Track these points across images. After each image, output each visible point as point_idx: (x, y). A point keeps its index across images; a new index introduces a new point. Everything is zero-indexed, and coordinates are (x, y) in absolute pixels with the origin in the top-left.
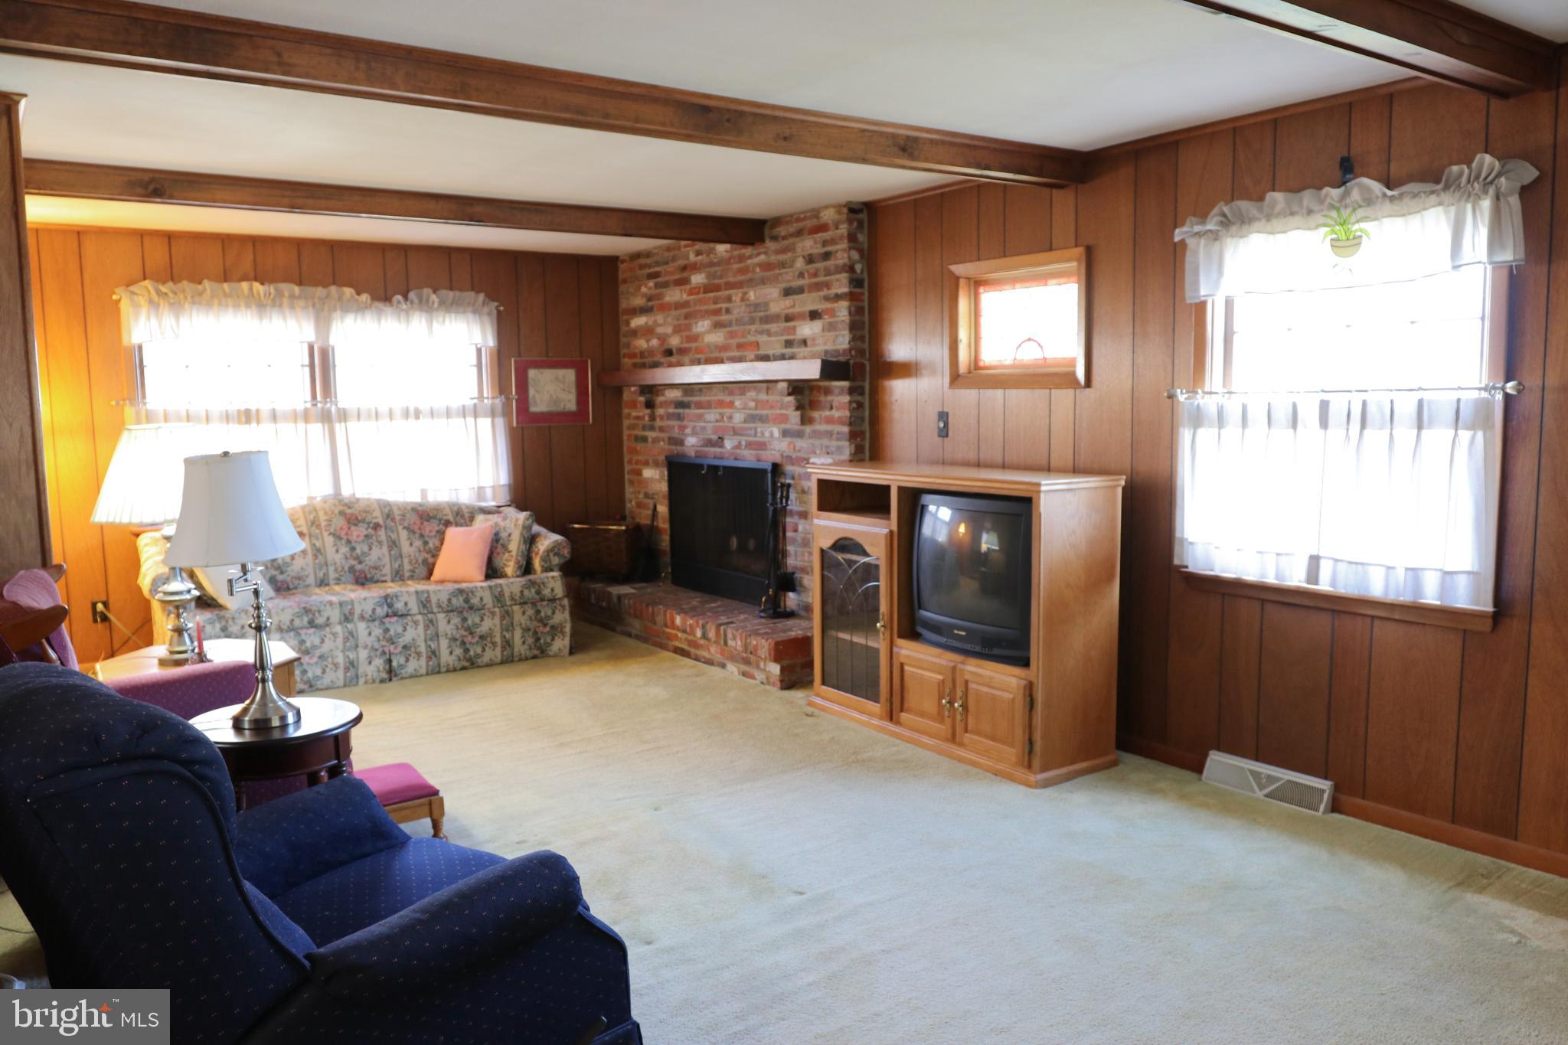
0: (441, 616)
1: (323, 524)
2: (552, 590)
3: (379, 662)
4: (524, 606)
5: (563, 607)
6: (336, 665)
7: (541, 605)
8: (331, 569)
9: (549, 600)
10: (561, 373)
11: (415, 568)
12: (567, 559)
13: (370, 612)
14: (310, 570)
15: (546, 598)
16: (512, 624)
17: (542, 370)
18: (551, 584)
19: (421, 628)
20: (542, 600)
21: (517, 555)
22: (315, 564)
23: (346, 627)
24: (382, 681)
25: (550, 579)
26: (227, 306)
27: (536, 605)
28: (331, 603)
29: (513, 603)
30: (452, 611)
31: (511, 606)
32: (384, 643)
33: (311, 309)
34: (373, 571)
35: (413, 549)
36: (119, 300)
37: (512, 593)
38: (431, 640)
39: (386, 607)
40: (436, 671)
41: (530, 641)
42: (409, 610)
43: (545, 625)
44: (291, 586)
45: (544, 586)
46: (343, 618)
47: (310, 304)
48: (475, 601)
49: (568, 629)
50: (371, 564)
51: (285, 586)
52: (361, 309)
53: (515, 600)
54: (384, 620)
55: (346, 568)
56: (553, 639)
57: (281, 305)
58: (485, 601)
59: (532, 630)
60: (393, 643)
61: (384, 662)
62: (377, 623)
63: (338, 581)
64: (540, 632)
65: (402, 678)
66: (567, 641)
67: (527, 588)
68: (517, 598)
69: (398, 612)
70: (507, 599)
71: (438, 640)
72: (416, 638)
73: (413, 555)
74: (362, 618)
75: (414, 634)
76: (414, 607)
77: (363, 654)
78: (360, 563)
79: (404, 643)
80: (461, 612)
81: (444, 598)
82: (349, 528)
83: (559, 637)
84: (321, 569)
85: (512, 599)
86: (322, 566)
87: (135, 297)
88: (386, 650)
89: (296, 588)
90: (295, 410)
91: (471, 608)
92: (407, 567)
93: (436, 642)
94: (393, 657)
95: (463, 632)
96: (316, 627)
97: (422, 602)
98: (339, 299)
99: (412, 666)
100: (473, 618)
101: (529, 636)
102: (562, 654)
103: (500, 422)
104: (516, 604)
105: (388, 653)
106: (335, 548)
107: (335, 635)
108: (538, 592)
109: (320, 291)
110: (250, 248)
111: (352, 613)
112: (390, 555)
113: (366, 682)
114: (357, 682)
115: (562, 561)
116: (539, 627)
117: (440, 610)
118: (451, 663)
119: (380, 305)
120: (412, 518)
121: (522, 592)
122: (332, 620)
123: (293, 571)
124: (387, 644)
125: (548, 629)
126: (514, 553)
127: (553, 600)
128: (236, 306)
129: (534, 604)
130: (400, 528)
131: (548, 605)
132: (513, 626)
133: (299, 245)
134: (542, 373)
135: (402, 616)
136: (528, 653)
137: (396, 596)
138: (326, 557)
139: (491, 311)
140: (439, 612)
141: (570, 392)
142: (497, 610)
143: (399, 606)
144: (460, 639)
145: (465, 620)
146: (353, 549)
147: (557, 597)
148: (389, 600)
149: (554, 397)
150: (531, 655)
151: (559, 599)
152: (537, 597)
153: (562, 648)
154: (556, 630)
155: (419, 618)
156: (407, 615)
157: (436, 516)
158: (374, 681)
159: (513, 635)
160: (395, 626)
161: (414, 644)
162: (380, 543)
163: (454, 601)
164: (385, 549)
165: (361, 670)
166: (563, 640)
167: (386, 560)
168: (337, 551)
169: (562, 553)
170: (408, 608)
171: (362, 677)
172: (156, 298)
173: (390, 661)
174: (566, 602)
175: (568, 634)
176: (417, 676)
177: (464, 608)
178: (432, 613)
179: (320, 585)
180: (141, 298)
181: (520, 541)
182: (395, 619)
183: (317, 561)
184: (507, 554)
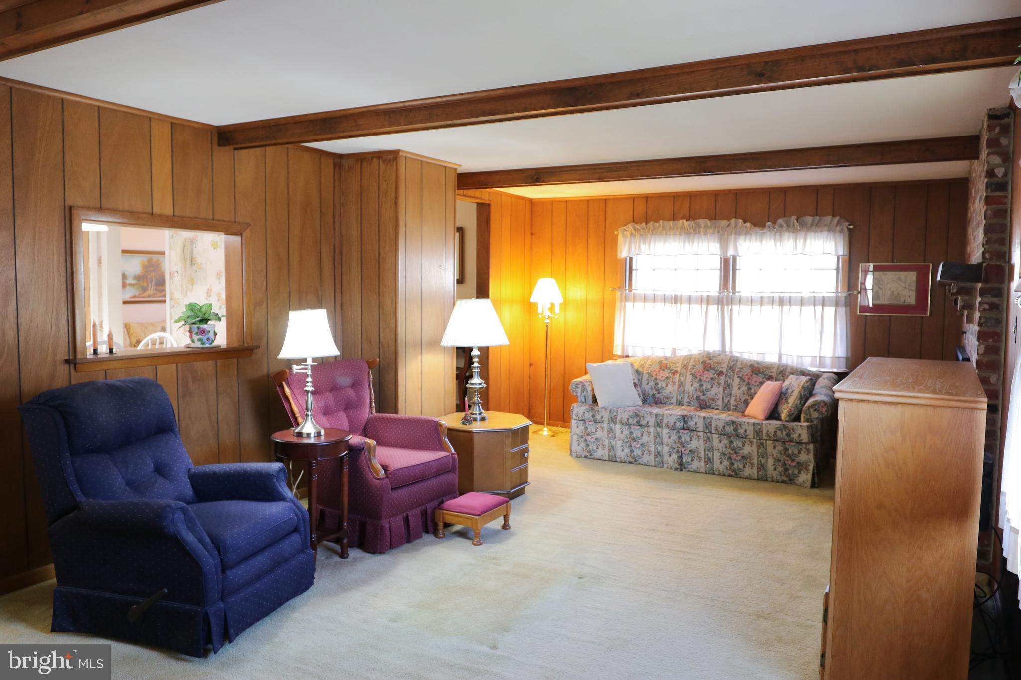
0: (715, 436)
1: (690, 367)
2: (800, 435)
3: (675, 456)
4: (776, 442)
5: (808, 450)
6: (649, 452)
7: (789, 445)
8: (686, 395)
9: (797, 443)
10: (903, 275)
11: (738, 404)
12: (825, 416)
13: (672, 424)
14: (674, 394)
15: (794, 441)
16: (766, 453)
17: (885, 273)
18: (799, 431)
19: (702, 441)
20: (791, 441)
21: (791, 407)
22: (678, 390)
23: (656, 430)
24: (676, 469)
25: (799, 427)
26: (670, 235)
27: (785, 444)
28: (651, 414)
29: (768, 439)
30: (724, 435)
31: (766, 440)
32: (678, 445)
33: (717, 234)
34: (711, 402)
35: (740, 391)
36: (617, 235)
37: (768, 431)
38: (708, 450)
39: (683, 423)
40: (711, 472)
41: (780, 469)
42: (697, 428)
43: (793, 460)
44: (663, 402)
45: (793, 431)
46: (656, 425)
47: (716, 230)
48: (741, 431)
49: (811, 468)
50: (711, 396)
51: (659, 401)
52: (747, 233)
53: (770, 437)
54: (680, 431)
55: (695, 396)
56: (799, 473)
57: (700, 232)
58: (748, 433)
59: (782, 462)
60: (684, 447)
61: (678, 457)
62: (675, 432)
63: (689, 404)
64: (788, 465)
65: (689, 471)
66: (809, 476)
67: (779, 430)
68: (771, 435)
69: (690, 428)
70: (764, 435)
71: (713, 452)
72: (699, 447)
73: (738, 395)
74: (667, 426)
75: (697, 444)
76: (701, 427)
77: (666, 449)
78: (704, 395)
79: (691, 449)
80: (730, 437)
81: (721, 425)
82: (703, 372)
83: (804, 472)
84: (680, 394)
85: (768, 435)
86: (681, 393)
87: (625, 232)
88: (680, 450)
89: (665, 403)
90: (702, 296)
91: (738, 436)
92: (733, 402)
93: (712, 453)
94: (684, 456)
95: (730, 450)
96: (641, 426)
97: (706, 424)
98: (735, 227)
99: (695, 465)
100: (737, 443)
101: (779, 465)
102: (805, 485)
103: (842, 310)
104: (770, 440)
105: (681, 452)
106: (691, 383)
107: (649, 433)
108: (788, 435)
109: (724, 223)
110: (688, 199)
111: (661, 422)
112: (724, 393)
113: (667, 468)
114: (663, 466)
115: (821, 416)
116: (788, 460)
117: (717, 432)
118: (722, 470)
119: (757, 229)
120: (747, 371)
121: (775, 432)
122: (649, 424)
123: (665, 393)
124: (681, 447)
125: (794, 464)
126: (790, 405)
127: (800, 443)
128: (675, 234)
129: (784, 443)
130: (736, 376)
131: (795, 446)
132: (767, 455)
133: (716, 195)
134: (886, 275)
135: (692, 430)
136: (779, 478)
137: (692, 418)
138: (684, 388)
139: (842, 229)
140: (716, 434)
141: (910, 290)
142: (755, 441)
143: (691, 424)
144: (728, 455)
145: (731, 442)
146: (702, 385)
147: (803, 441)
148: (686, 419)
149: (896, 293)
150: (781, 480)
151: (805, 443)
152: (787, 439)
153: (806, 481)
154: (801, 466)
155: (702, 434)
156: (695, 431)
157: (764, 372)
158: (671, 468)
159: (767, 461)
160: (686, 437)
161: (697, 451)
162: (719, 384)
163: (727, 428)
164: (721, 389)
165: (665, 459)
166: (807, 475)
167: (721, 395)
168: (692, 385)
169: (820, 410)
170: (697, 427)
171: (665, 463)
172: (633, 231)
173: (681, 458)
174: (811, 447)
175: (811, 472)
176: (699, 472)
177: (733, 435)
178: (711, 433)
179: (679, 404)
180: (627, 232)
181: (797, 396)
182: (687, 431)
183: (679, 389)
184: (786, 405)
